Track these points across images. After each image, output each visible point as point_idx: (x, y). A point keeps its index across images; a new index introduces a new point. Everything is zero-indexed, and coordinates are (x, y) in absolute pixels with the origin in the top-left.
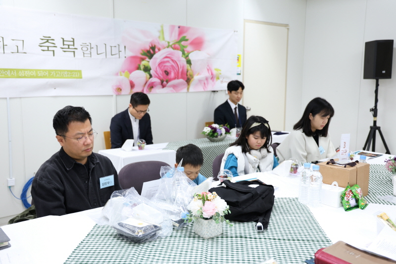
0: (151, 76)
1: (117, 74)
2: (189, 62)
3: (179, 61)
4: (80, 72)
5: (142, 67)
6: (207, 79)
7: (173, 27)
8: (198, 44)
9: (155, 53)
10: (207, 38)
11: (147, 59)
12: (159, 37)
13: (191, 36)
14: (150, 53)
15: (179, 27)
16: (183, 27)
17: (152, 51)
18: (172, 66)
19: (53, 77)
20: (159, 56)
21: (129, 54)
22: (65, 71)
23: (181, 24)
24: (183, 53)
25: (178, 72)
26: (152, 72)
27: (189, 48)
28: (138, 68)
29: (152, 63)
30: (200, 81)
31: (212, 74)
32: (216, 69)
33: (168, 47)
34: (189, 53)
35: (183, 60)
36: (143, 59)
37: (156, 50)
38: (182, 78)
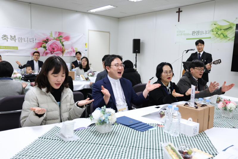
0: (46, 50)
1: (32, 49)
2: (63, 45)
3: (59, 45)
4: (17, 47)
5: (43, 46)
6: (71, 52)
7: (56, 32)
8: (67, 39)
9: (48, 41)
10: (71, 36)
11: (45, 44)
12: (50, 36)
13: (64, 36)
14: (46, 41)
15: (59, 32)
16: (61, 32)
17: (47, 41)
18: (56, 46)
19: (7, 49)
20: (50, 43)
21: (37, 41)
22: (11, 47)
23: (60, 31)
24: (61, 42)
25: (58, 49)
26: (47, 48)
27: (63, 40)
28: (41, 47)
29: (47, 45)
30: (68, 52)
31: (73, 50)
32: (75, 48)
33: (54, 39)
34: (63, 42)
35: (60, 44)
36: (43, 44)
37: (49, 40)
38: (60, 51)
